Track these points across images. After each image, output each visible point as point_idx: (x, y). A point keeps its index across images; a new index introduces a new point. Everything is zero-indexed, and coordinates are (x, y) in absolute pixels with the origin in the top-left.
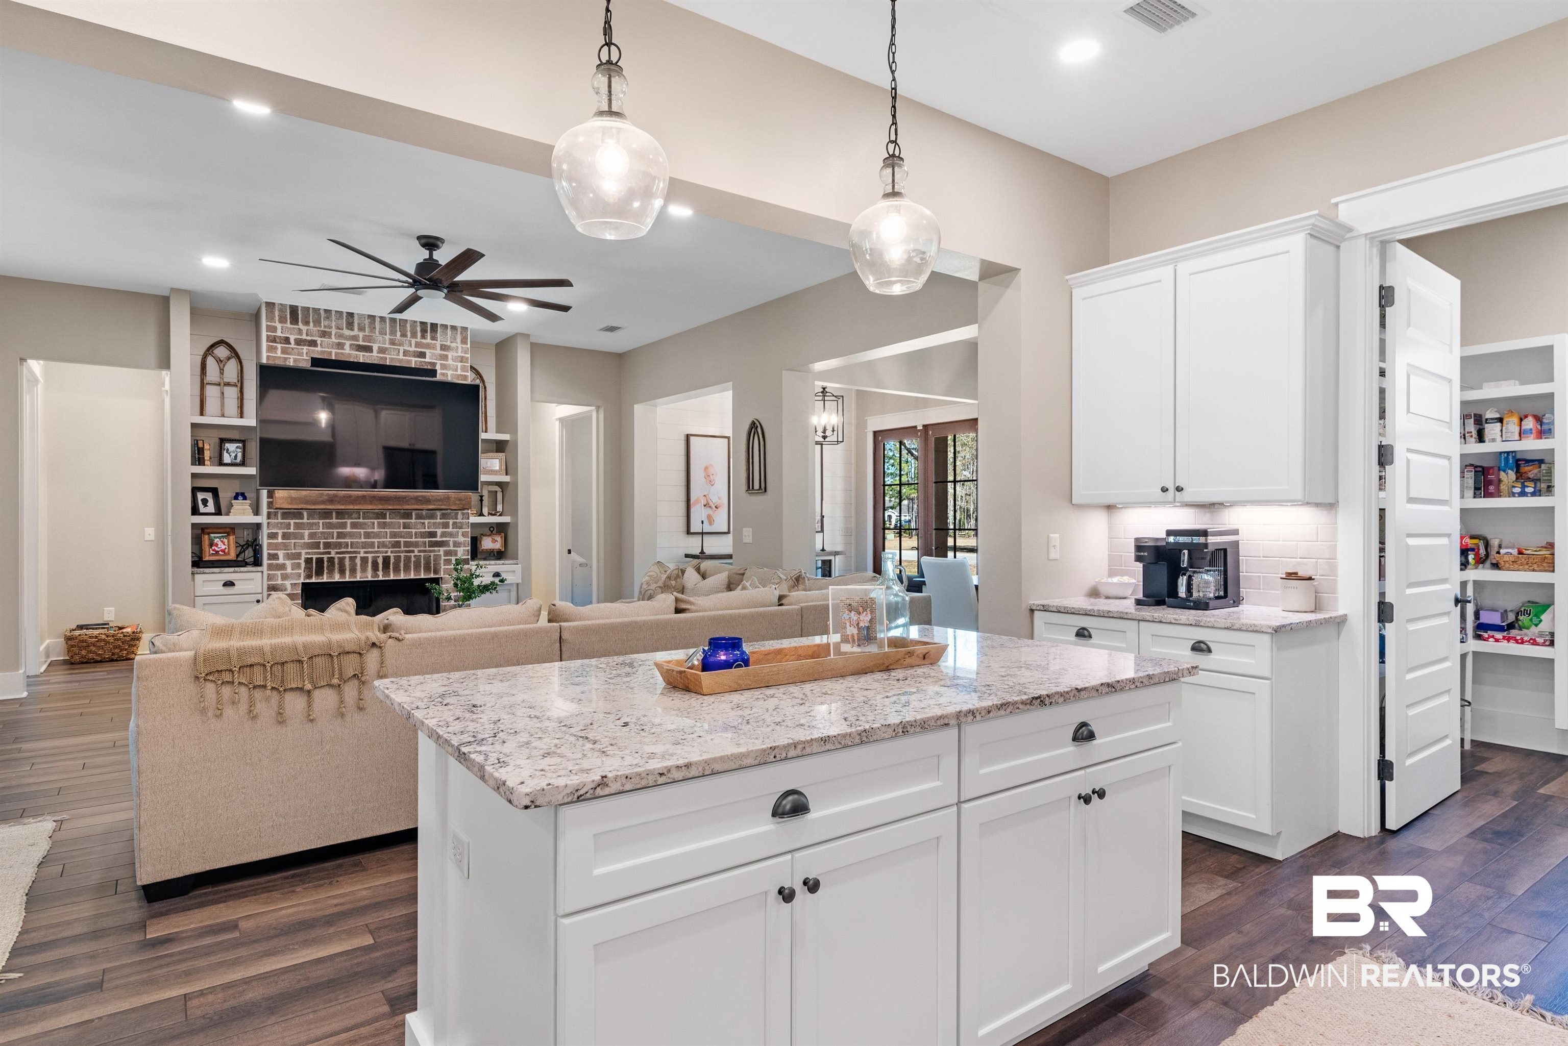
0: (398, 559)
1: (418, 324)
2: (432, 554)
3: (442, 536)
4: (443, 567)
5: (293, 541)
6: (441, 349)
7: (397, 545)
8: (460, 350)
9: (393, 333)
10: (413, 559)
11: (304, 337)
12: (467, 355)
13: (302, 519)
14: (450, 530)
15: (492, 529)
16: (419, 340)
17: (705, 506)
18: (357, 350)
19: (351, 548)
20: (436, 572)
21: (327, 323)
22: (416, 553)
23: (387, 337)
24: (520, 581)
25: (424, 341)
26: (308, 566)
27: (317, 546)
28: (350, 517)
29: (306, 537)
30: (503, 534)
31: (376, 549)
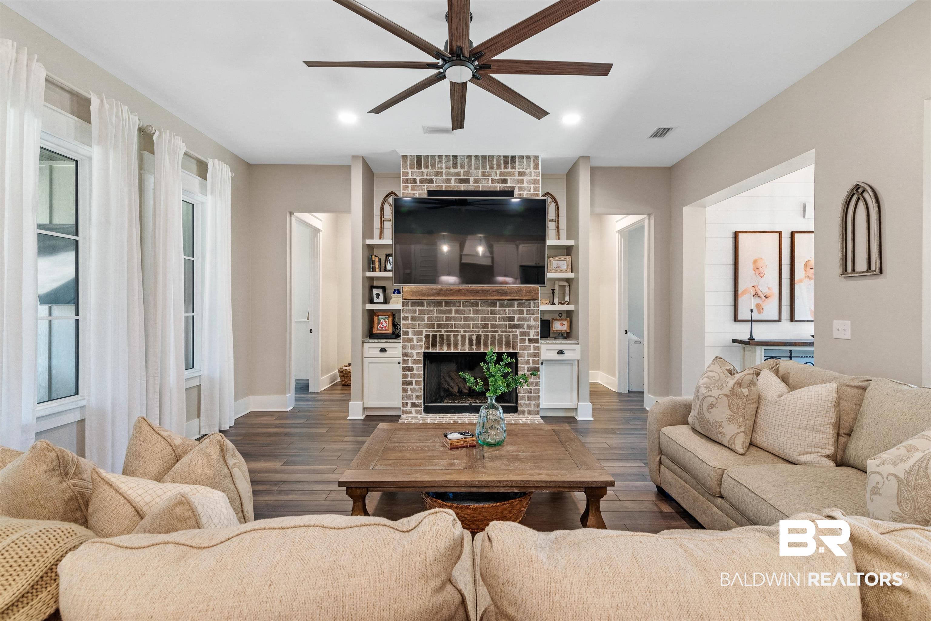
0: (486, 337)
1: (502, 157)
2: (511, 334)
3: (518, 321)
4: (519, 344)
5: (418, 322)
6: (519, 175)
7: (486, 326)
8: (533, 174)
9: (484, 167)
10: (497, 338)
11: (425, 177)
12: (538, 178)
13: (423, 306)
14: (525, 315)
15: (560, 315)
16: (502, 170)
17: (754, 296)
18: (460, 183)
19: (455, 328)
20: (514, 348)
21: (439, 165)
22: (500, 333)
23: (480, 171)
24: (579, 358)
25: (506, 170)
26: (427, 340)
27: (432, 326)
28: (454, 306)
29: (426, 320)
30: (569, 319)
31: (472, 329)
